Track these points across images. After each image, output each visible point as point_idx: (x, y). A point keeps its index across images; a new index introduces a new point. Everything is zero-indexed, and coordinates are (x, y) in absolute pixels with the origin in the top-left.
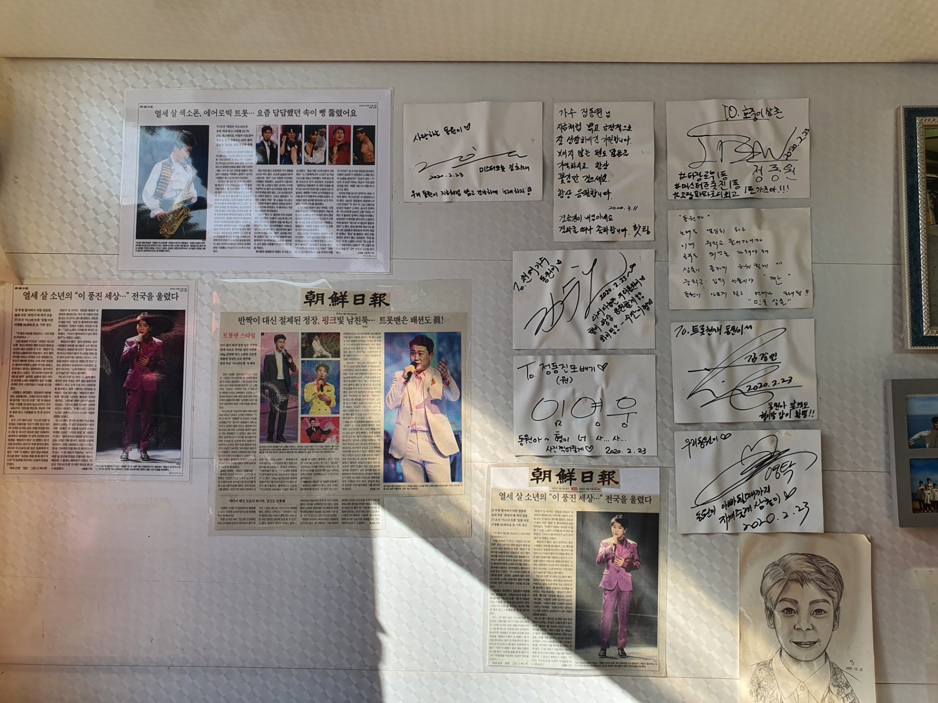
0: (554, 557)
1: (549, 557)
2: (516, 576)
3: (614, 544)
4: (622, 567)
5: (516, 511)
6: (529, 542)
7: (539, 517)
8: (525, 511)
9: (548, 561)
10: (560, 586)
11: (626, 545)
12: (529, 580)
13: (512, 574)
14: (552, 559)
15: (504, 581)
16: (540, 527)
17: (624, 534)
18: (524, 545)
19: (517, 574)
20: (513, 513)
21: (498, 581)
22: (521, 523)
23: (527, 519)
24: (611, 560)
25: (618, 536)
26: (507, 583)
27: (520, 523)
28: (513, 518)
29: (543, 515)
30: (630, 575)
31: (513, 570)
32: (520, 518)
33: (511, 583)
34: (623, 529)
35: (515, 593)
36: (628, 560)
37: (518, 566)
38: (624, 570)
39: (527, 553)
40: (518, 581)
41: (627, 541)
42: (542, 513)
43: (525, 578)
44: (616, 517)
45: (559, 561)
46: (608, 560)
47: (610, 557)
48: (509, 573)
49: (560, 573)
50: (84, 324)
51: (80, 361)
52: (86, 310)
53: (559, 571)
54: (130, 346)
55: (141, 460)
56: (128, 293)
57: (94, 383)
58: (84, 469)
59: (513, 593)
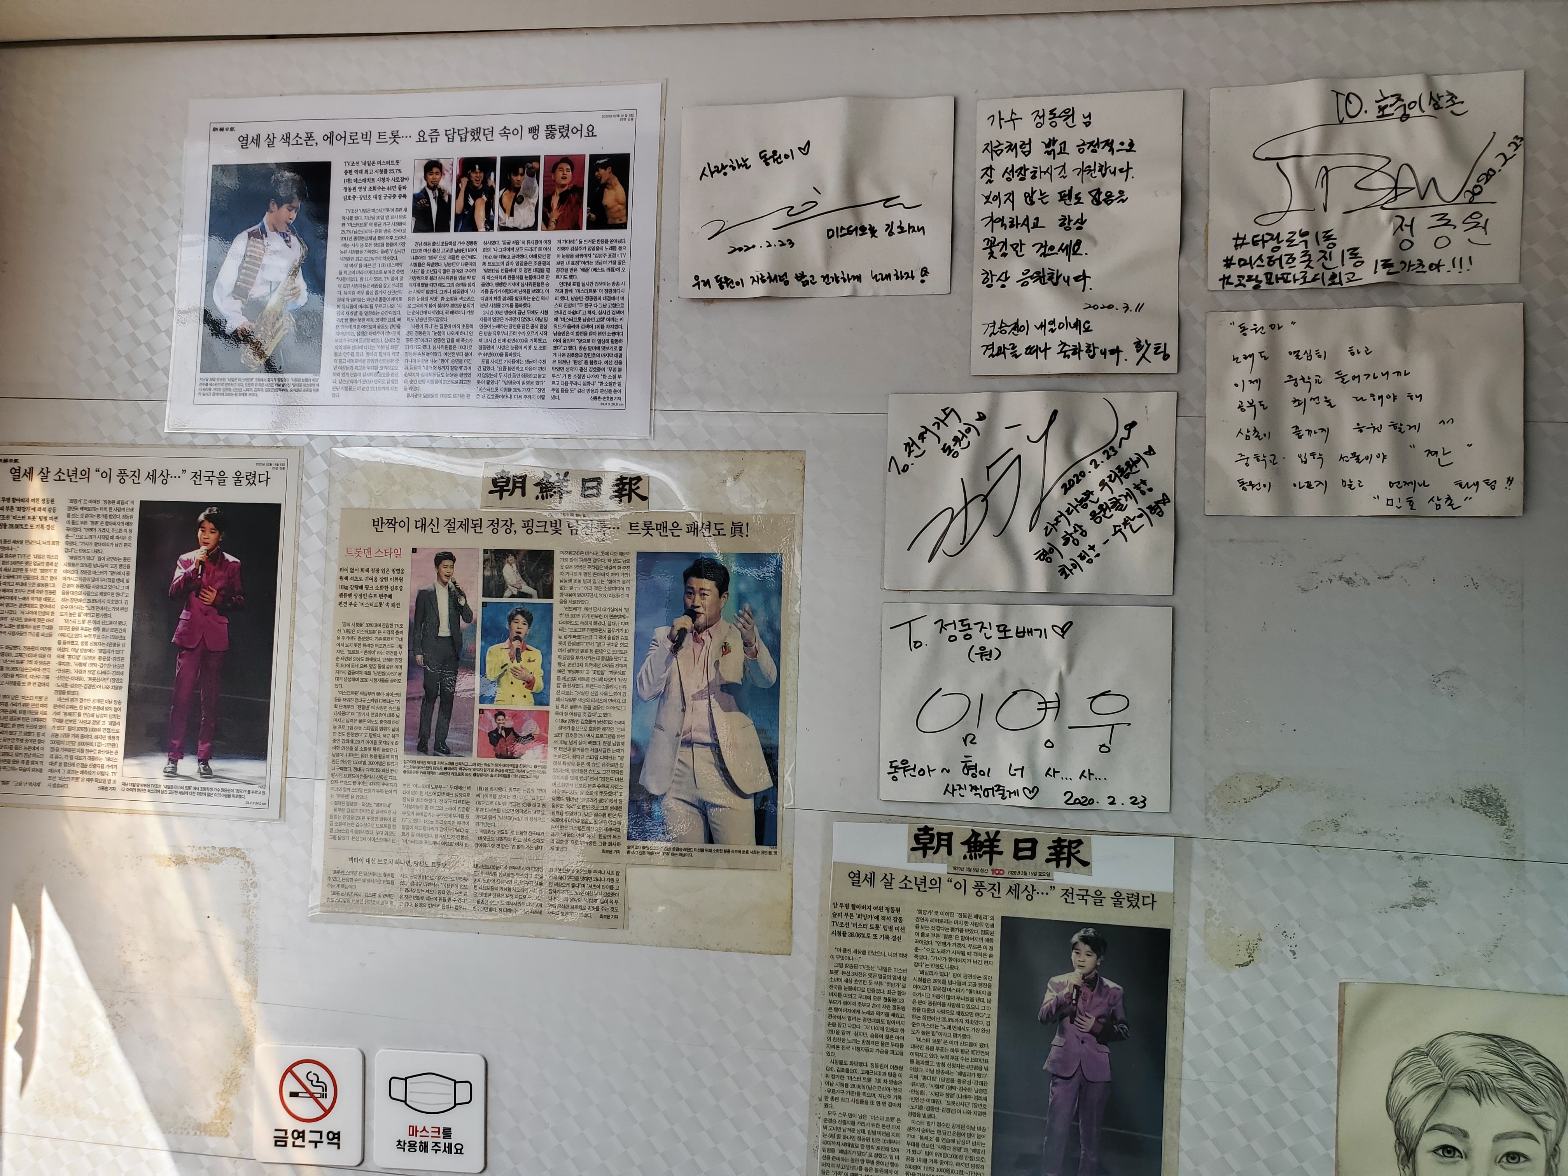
0: (953, 1005)
1: (944, 1004)
2: (877, 1036)
3: (1076, 987)
4: (1091, 1032)
5: (881, 908)
6: (905, 971)
7: (925, 923)
8: (898, 910)
9: (942, 1012)
10: (964, 1063)
11: (1100, 990)
12: (902, 1046)
13: (869, 1032)
14: (950, 1009)
15: (852, 1045)
16: (926, 943)
17: (1096, 967)
18: (895, 978)
19: (880, 1032)
20: (875, 913)
21: (841, 1044)
22: (890, 934)
23: (901, 925)
24: (1068, 1019)
25: (1085, 971)
26: (858, 1049)
27: (888, 932)
28: (874, 922)
29: (933, 920)
30: (1106, 1049)
31: (872, 1024)
32: (887, 923)
33: (867, 1050)
34: (1094, 956)
35: (874, 1069)
36: (1102, 1020)
37: (882, 1017)
38: (1094, 1039)
39: (899, 993)
40: (880, 1047)
41: (1101, 982)
42: (933, 916)
43: (896, 1041)
44: (1082, 933)
45: (963, 1014)
46: (1063, 1017)
47: (1066, 1011)
48: (864, 1030)
49: (964, 1036)
50: (110, 527)
51: (101, 594)
52: (113, 502)
53: (962, 1032)
54: (186, 568)
55: (198, 777)
56: (184, 471)
57: (123, 634)
58: (103, 788)
59: (869, 1068)
